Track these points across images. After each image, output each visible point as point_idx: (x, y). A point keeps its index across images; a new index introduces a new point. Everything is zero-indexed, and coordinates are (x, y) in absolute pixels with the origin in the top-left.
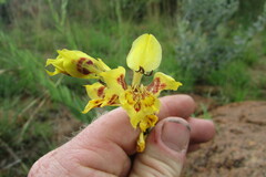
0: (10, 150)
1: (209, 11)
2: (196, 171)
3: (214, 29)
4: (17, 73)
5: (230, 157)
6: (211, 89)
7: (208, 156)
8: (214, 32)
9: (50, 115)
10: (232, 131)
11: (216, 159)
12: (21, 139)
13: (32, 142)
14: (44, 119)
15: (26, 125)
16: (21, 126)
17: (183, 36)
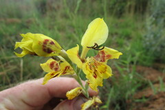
17: (149, 28)
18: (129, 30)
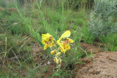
0: (15, 54)
1: (106, 10)
2: (82, 74)
3: (107, 18)
4: (22, 25)
5: (96, 70)
6: (101, 44)
7: (88, 69)
8: (107, 19)
9: (32, 44)
10: (100, 61)
11: (91, 70)
12: (19, 51)
13: (23, 52)
14: (29, 45)
15: (22, 46)
16: (20, 46)
18: (81, 20)
